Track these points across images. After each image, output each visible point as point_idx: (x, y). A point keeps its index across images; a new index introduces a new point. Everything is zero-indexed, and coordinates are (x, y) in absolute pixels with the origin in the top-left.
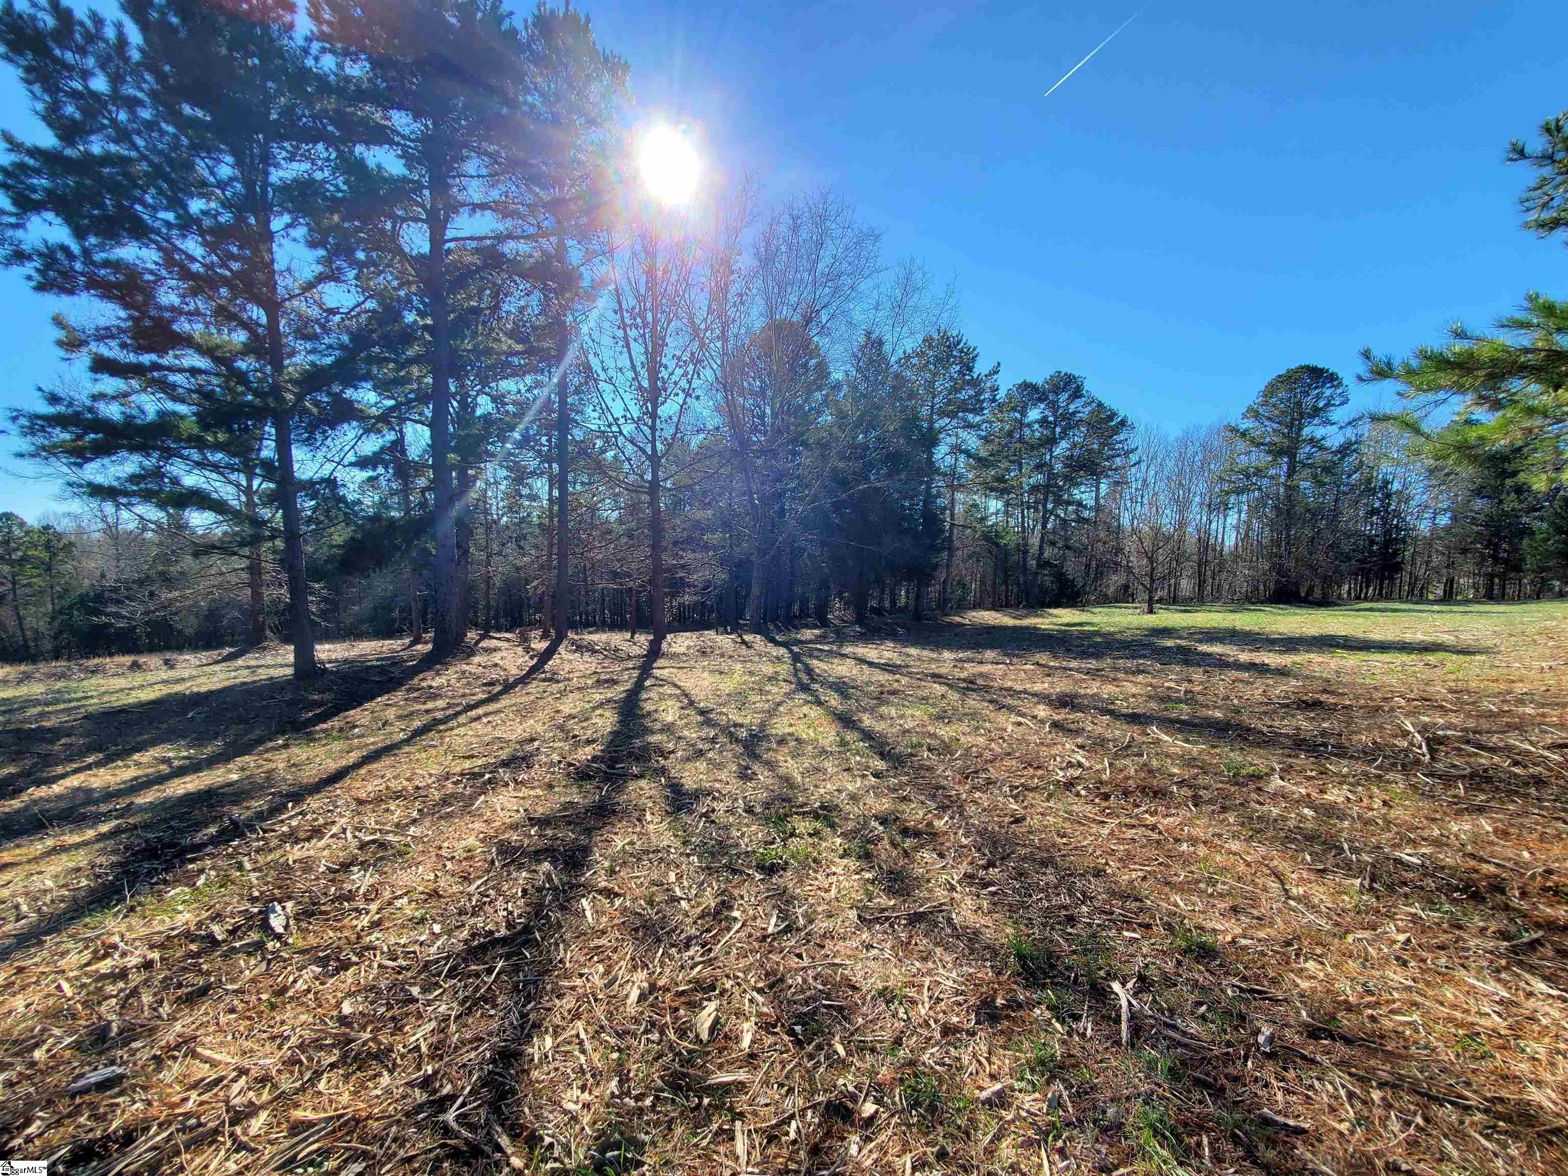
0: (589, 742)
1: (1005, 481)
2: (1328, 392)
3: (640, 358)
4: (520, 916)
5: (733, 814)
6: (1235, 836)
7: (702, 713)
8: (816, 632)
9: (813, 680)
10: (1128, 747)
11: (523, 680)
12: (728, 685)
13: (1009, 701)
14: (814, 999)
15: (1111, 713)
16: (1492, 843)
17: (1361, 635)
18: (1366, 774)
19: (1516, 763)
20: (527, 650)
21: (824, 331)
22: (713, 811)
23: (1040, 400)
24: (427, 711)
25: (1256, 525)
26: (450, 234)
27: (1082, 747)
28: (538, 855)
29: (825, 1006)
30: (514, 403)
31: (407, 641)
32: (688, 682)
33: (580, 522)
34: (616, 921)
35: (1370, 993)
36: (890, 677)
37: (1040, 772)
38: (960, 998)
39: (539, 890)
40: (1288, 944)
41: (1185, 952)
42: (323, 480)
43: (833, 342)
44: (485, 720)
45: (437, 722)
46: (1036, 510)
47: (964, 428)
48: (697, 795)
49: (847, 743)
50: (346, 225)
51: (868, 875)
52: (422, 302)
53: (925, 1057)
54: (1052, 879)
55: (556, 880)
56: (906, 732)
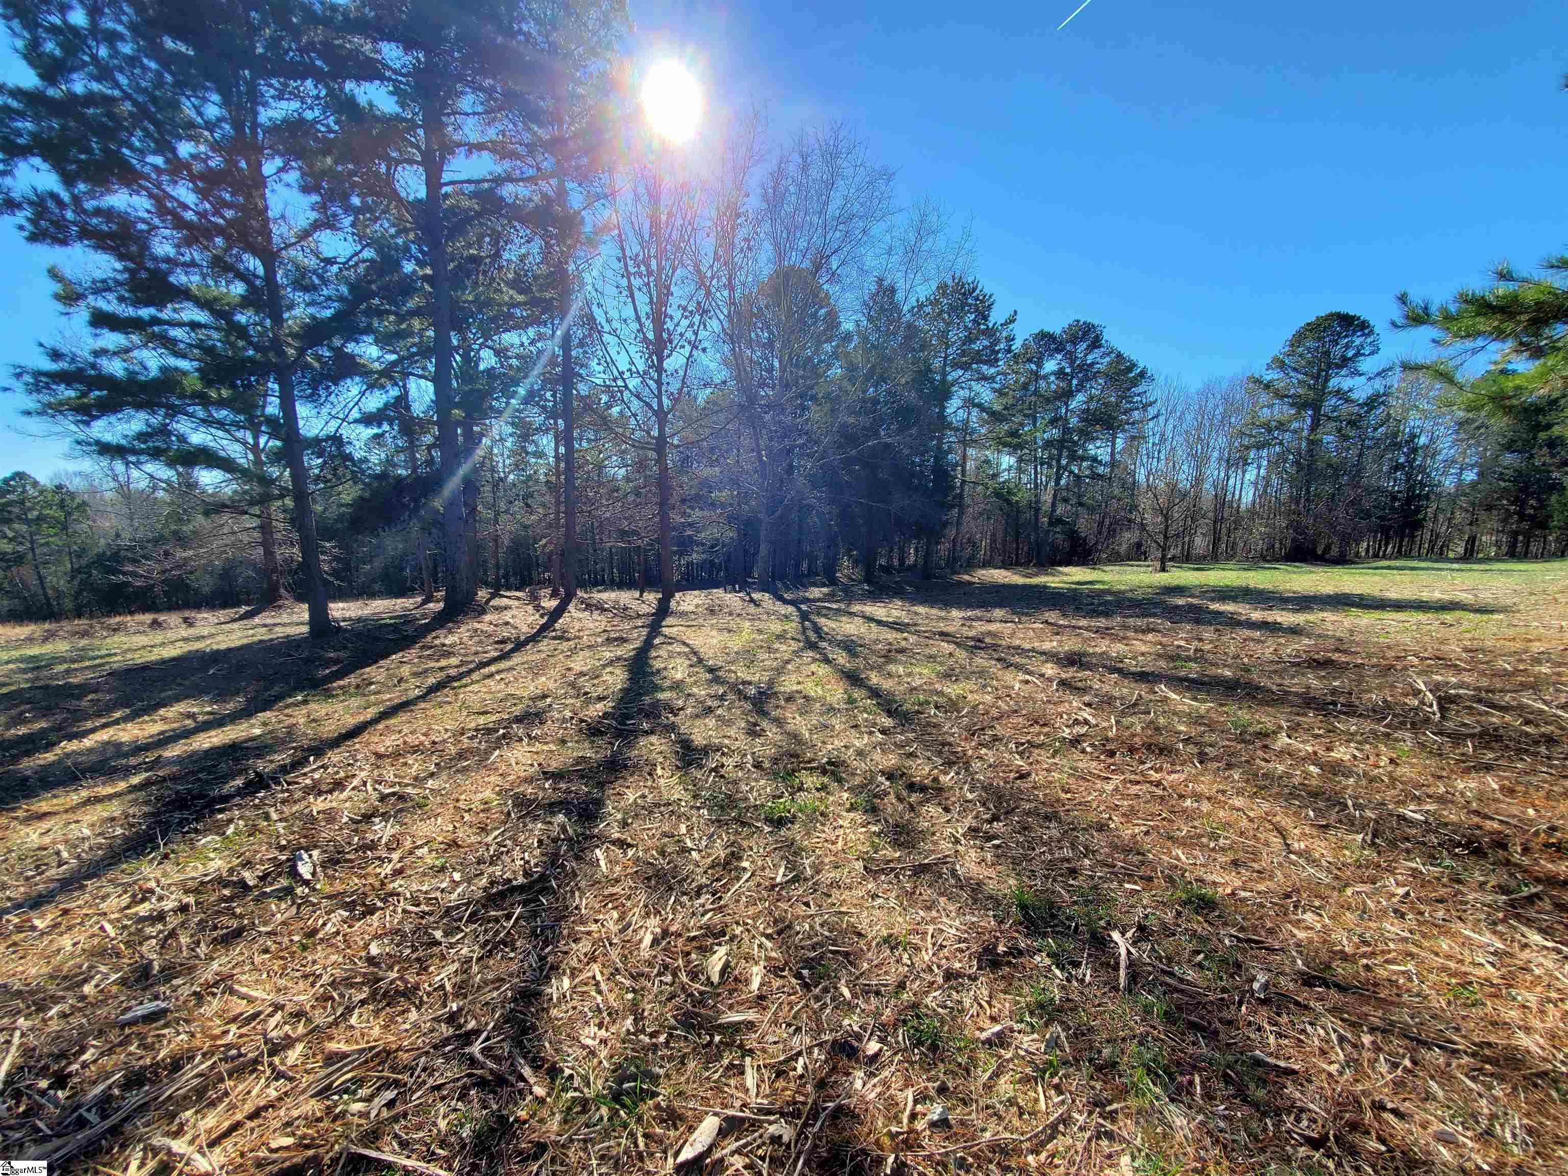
0: (600, 699)
1: (1019, 436)
2: (1358, 341)
3: (644, 309)
4: (536, 865)
5: (742, 769)
6: (1239, 793)
7: (711, 670)
8: (825, 590)
9: (820, 637)
10: (1136, 704)
11: (533, 639)
12: (736, 644)
13: (1017, 659)
14: (821, 944)
15: (1120, 671)
16: (1498, 801)
17: (1377, 593)
18: (1374, 732)
19: (1528, 722)
20: (537, 608)
21: (834, 277)
22: (723, 766)
23: (1058, 351)
24: (441, 669)
25: (1275, 480)
26: (446, 177)
27: (1089, 705)
28: (552, 808)
29: (832, 952)
30: (518, 357)
31: (419, 599)
32: (696, 640)
33: (587, 480)
34: (629, 871)
35: (1366, 943)
36: (899, 636)
37: (1046, 730)
38: (963, 946)
39: (555, 840)
40: (1288, 896)
41: (1184, 904)
42: (329, 438)
43: (843, 290)
44: (498, 677)
45: (451, 679)
46: (1050, 466)
47: (978, 380)
48: (706, 750)
49: (855, 701)
50: (340, 168)
51: (875, 829)
52: (421, 251)
53: (928, 1000)
54: (1055, 833)
55: (570, 831)
56: (913, 689)
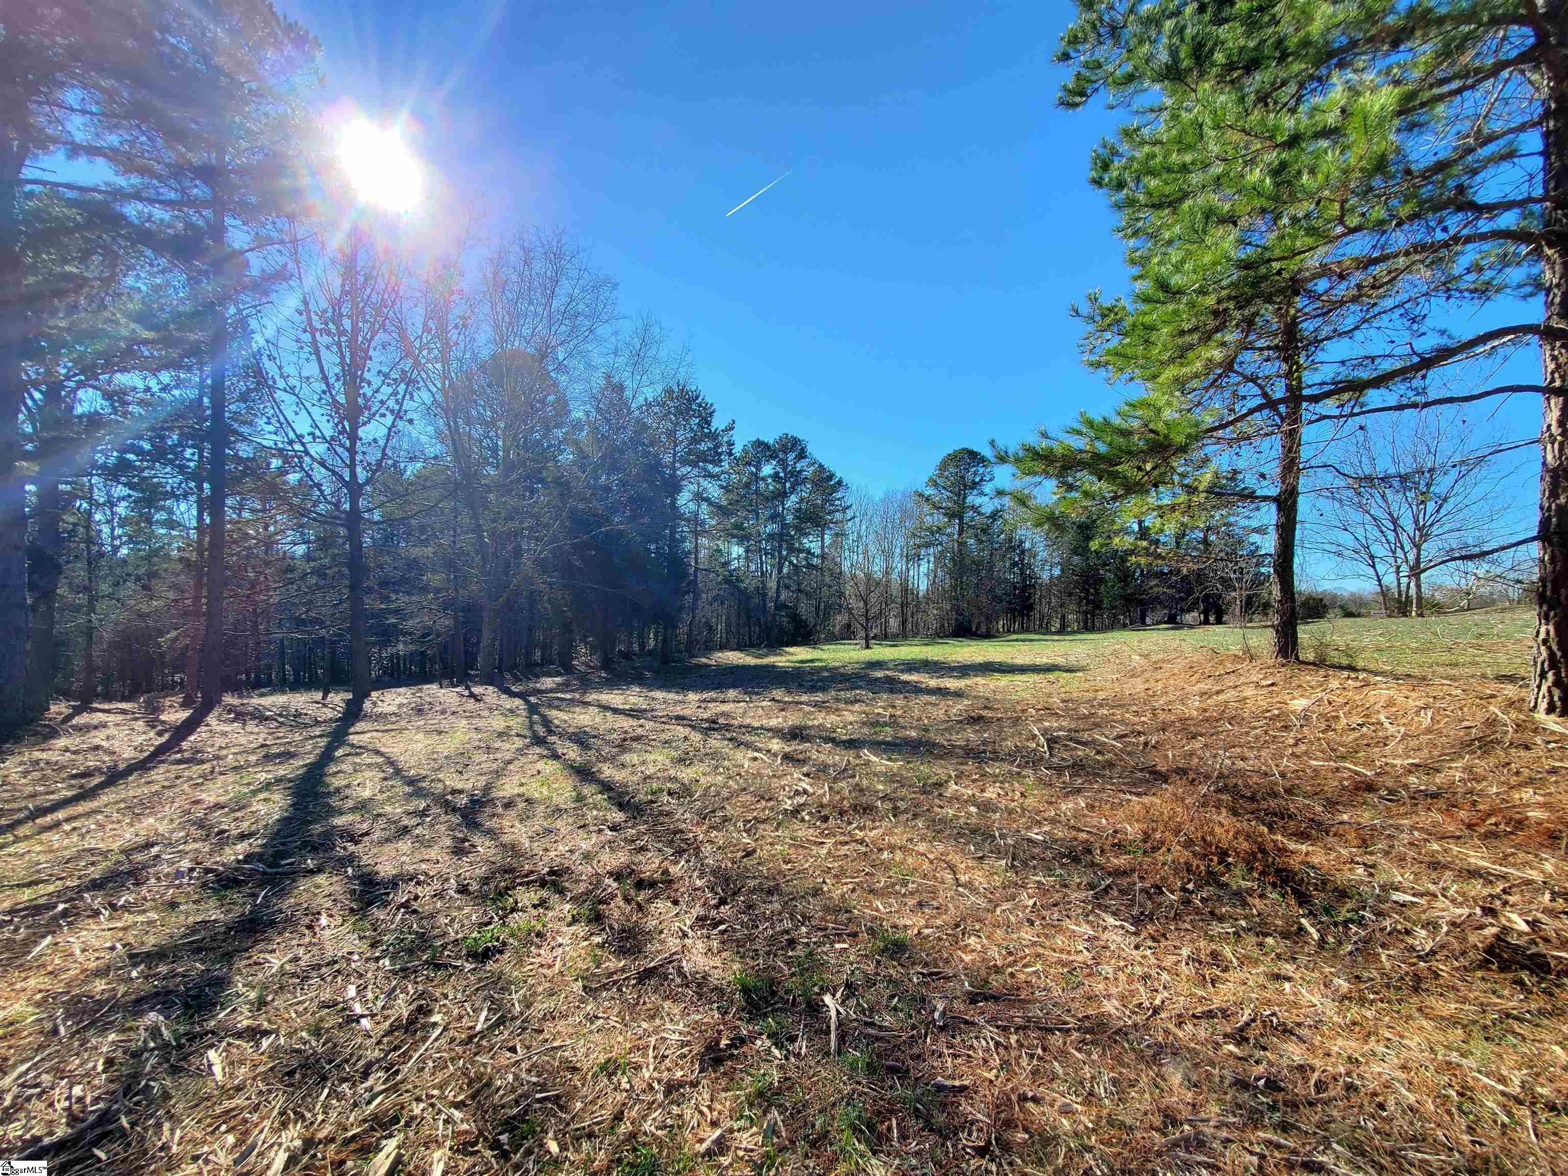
0: (243, 837)
1: (744, 529)
2: (981, 470)
3: (333, 370)
4: (96, 1100)
5: (442, 898)
6: (922, 839)
7: (411, 782)
8: (558, 679)
9: (550, 732)
10: (845, 770)
11: (143, 766)
12: (448, 746)
13: (748, 738)
14: (525, 1096)
15: (833, 740)
16: (1084, 816)
17: (1009, 661)
18: (1010, 772)
19: (1098, 752)
20: (155, 723)
21: (561, 367)
22: (416, 898)
23: (773, 458)
25: (939, 573)
26: (29, 174)
27: (807, 775)
28: (138, 1006)
29: (539, 1101)
30: (141, 403)
32: (393, 746)
33: (248, 557)
34: (261, 1069)
35: (1010, 954)
36: (635, 723)
37: (772, 803)
38: (685, 1050)
39: (136, 1055)
40: (957, 925)
41: (882, 952)
43: (571, 381)
44: (67, 827)
46: (773, 556)
47: (704, 477)
48: (393, 883)
49: (585, 797)
51: (598, 940)
53: (647, 1126)
54: (777, 906)
55: (166, 1033)
56: (647, 778)
